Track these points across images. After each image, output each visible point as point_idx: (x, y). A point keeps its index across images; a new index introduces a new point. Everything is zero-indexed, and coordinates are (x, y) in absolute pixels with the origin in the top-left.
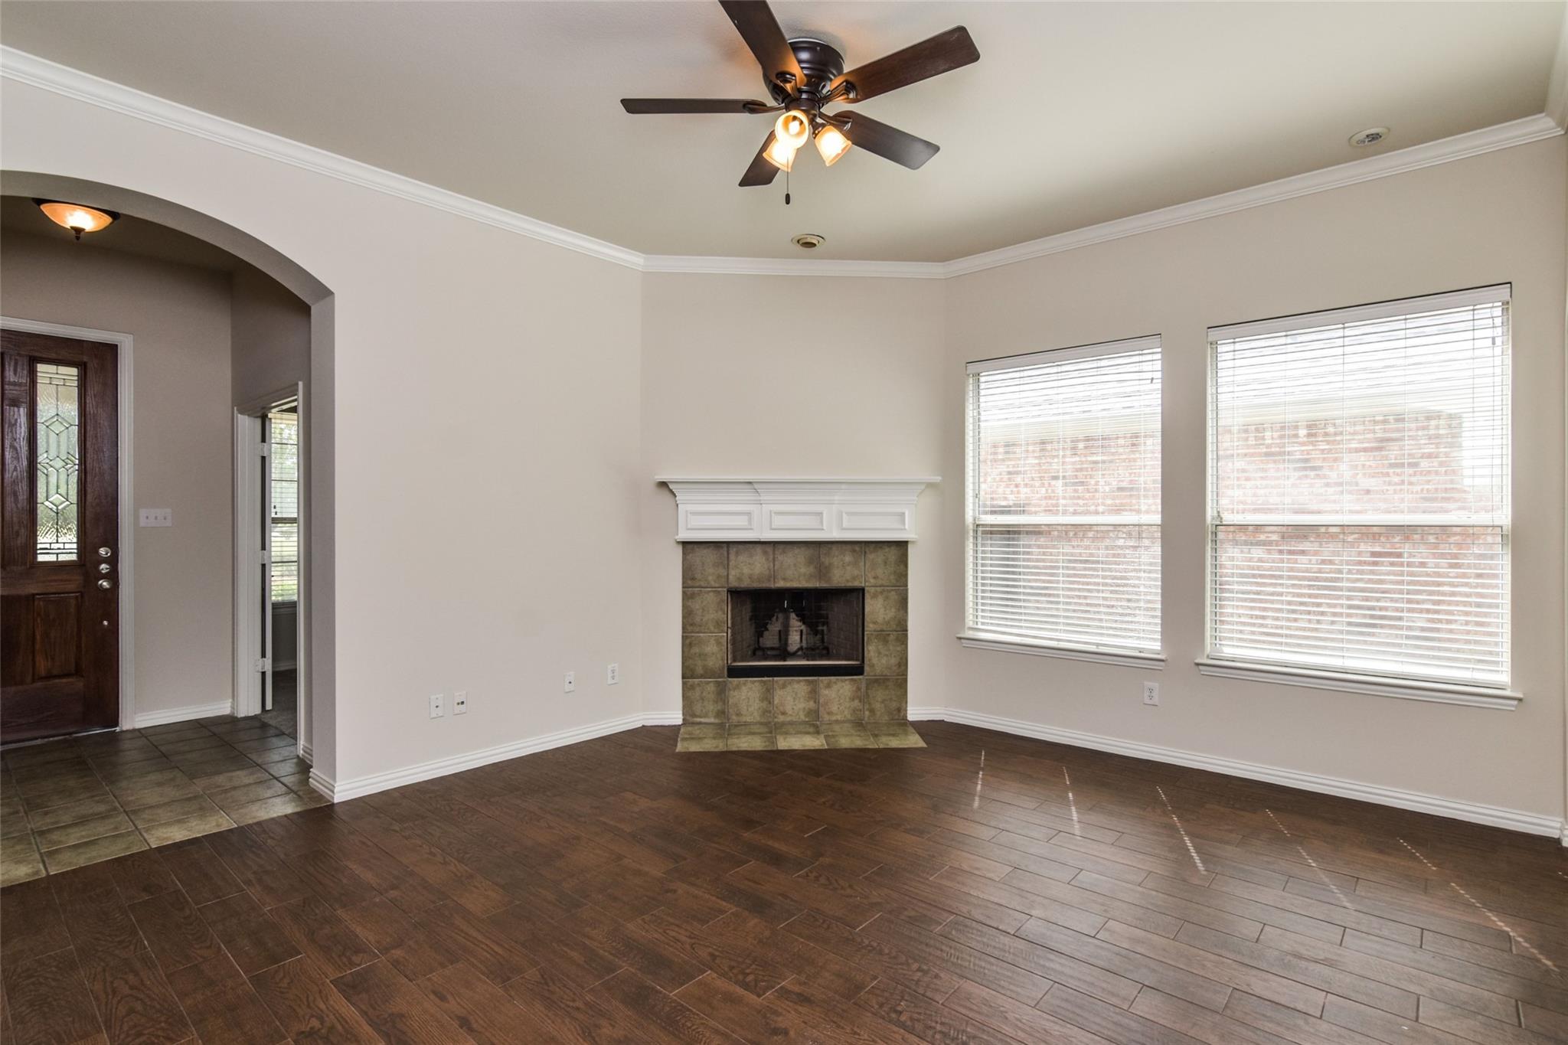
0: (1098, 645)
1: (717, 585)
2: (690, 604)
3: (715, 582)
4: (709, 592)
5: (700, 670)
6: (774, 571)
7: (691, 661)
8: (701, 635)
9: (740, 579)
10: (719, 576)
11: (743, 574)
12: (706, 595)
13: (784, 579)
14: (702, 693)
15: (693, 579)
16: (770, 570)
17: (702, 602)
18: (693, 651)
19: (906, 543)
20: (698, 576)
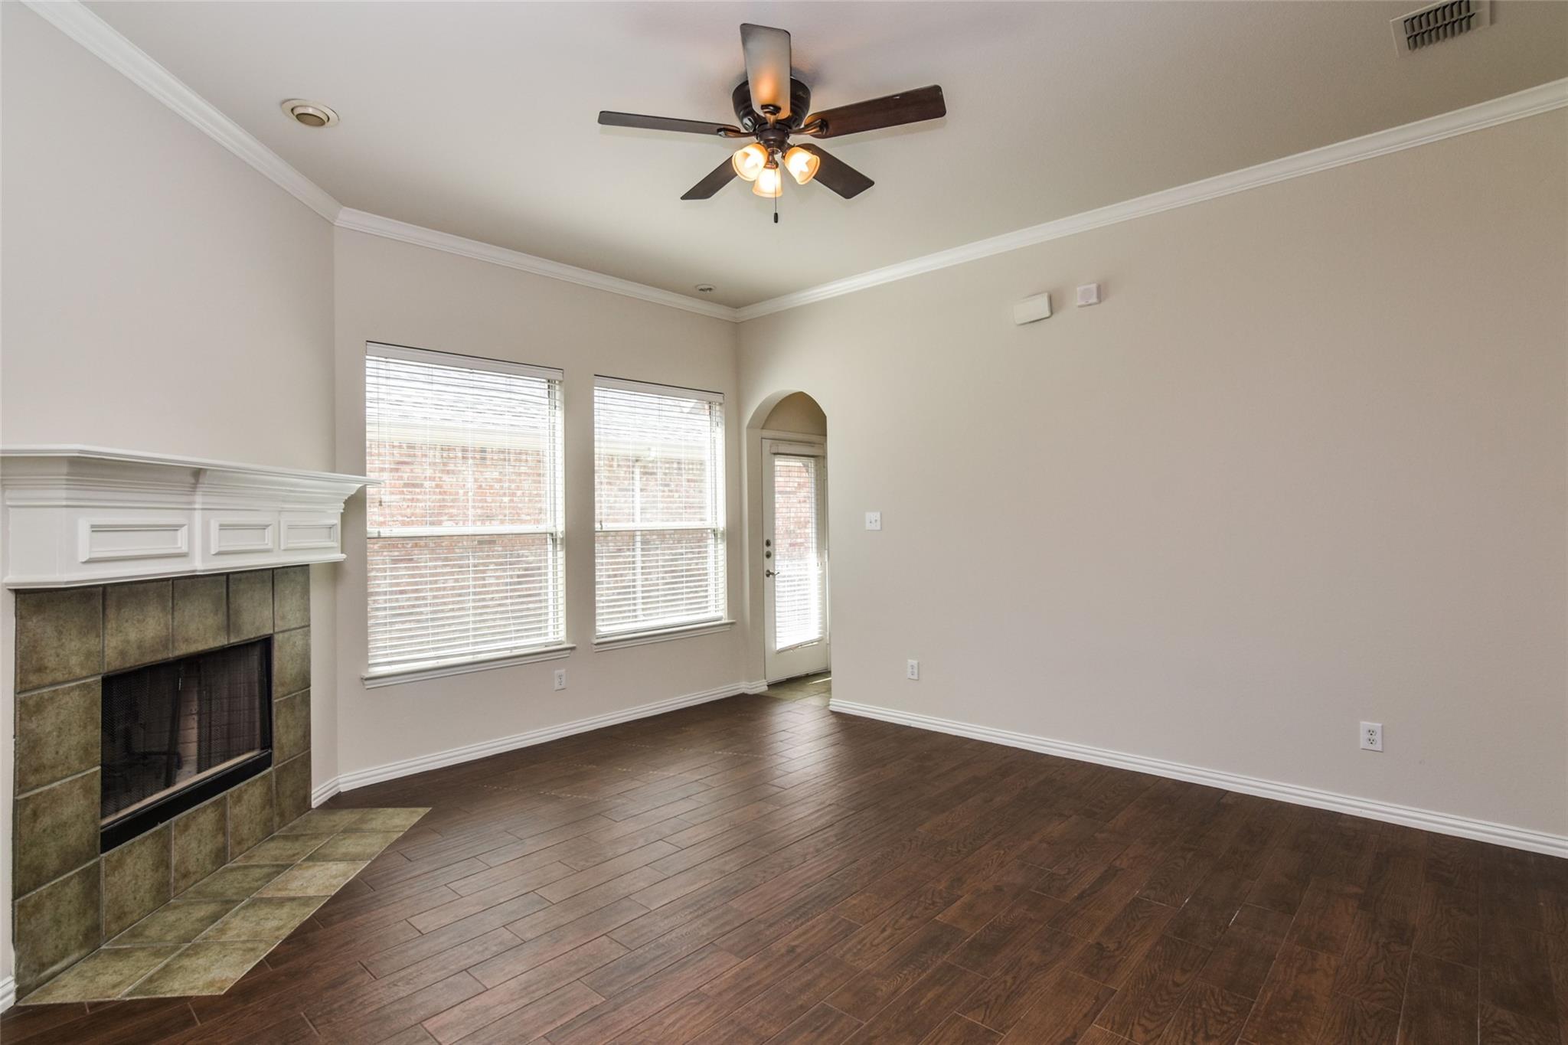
0: (511, 649)
1: (84, 673)
2: (33, 726)
3: (82, 668)
4: (72, 689)
5: (53, 863)
6: (173, 629)
7: (35, 851)
8: (55, 785)
9: (123, 654)
10: (89, 655)
11: (128, 642)
12: (67, 698)
13: (186, 640)
14: (57, 908)
15: (40, 669)
16: (168, 629)
17: (58, 714)
18: (39, 827)
19: (308, 565)
20: (51, 661)
